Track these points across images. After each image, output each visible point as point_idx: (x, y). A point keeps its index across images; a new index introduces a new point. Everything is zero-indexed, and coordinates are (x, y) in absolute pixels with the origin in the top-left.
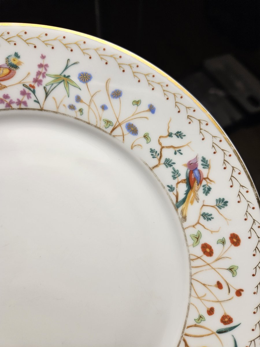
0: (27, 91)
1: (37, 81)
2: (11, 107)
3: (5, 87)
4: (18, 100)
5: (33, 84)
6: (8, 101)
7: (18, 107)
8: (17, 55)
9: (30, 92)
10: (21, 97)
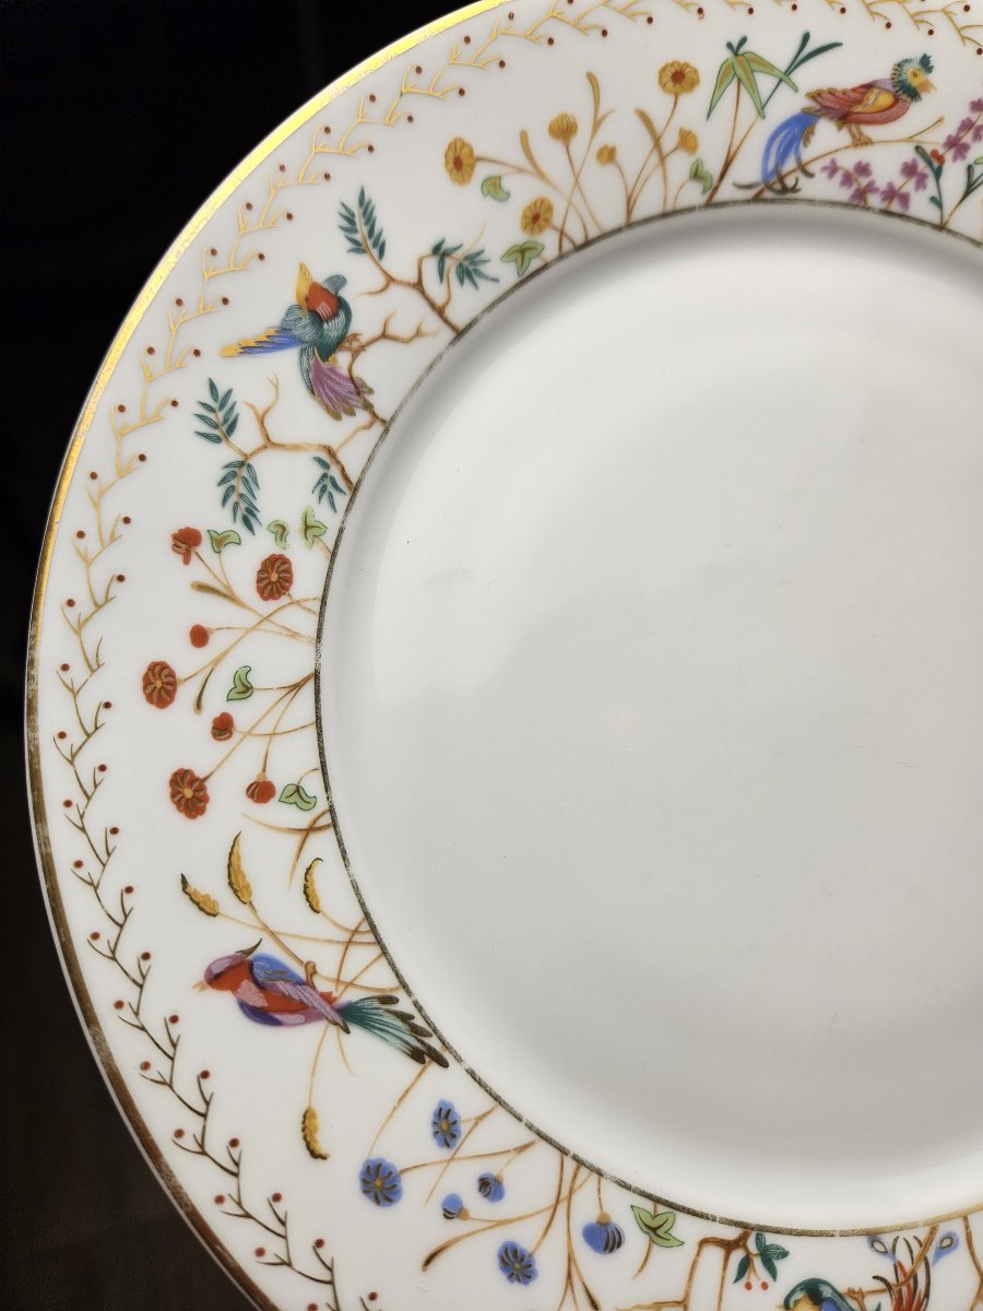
0: (922, 165)
1: (956, 145)
2: (865, 201)
3: (868, 142)
4: (890, 185)
5: (941, 151)
6: (864, 181)
7: (883, 206)
8: (925, 63)
9: (928, 171)
10: (899, 180)
